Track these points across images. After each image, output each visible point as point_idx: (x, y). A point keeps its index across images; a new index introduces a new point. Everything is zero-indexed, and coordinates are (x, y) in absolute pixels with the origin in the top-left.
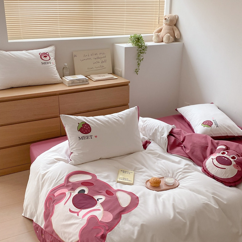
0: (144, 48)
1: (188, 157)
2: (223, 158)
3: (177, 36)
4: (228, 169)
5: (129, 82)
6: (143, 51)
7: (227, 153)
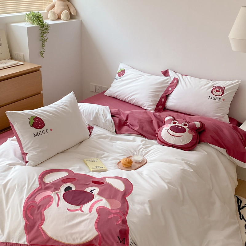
0: (47, 27)
1: (139, 133)
2: (177, 127)
3: (73, 12)
4: (185, 136)
6: (46, 31)
7: (177, 122)
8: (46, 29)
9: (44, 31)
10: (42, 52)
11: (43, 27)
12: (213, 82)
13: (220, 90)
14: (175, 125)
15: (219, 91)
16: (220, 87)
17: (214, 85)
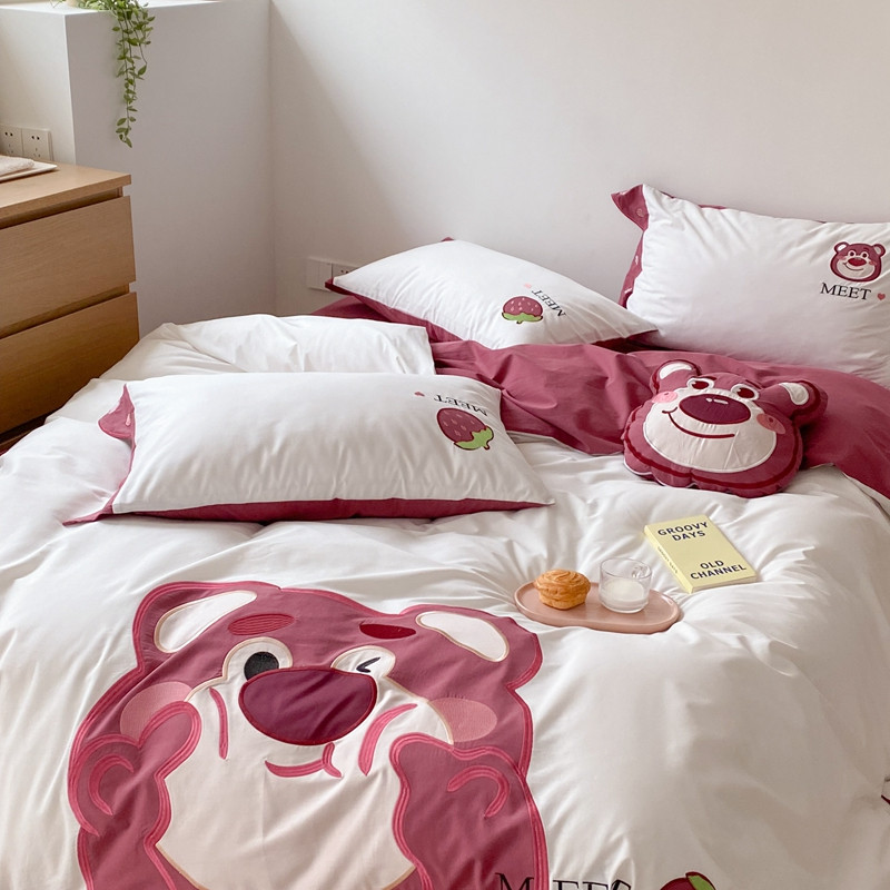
0: (141, 19)
2: (709, 400)
4: (743, 435)
5: (127, 180)
6: (140, 36)
7: (711, 382)
8: (140, 26)
9: (132, 37)
10: (123, 121)
11: (129, 18)
12: (833, 229)
13: (867, 259)
14: (702, 392)
15: (862, 262)
16: (866, 248)
17: (838, 237)
